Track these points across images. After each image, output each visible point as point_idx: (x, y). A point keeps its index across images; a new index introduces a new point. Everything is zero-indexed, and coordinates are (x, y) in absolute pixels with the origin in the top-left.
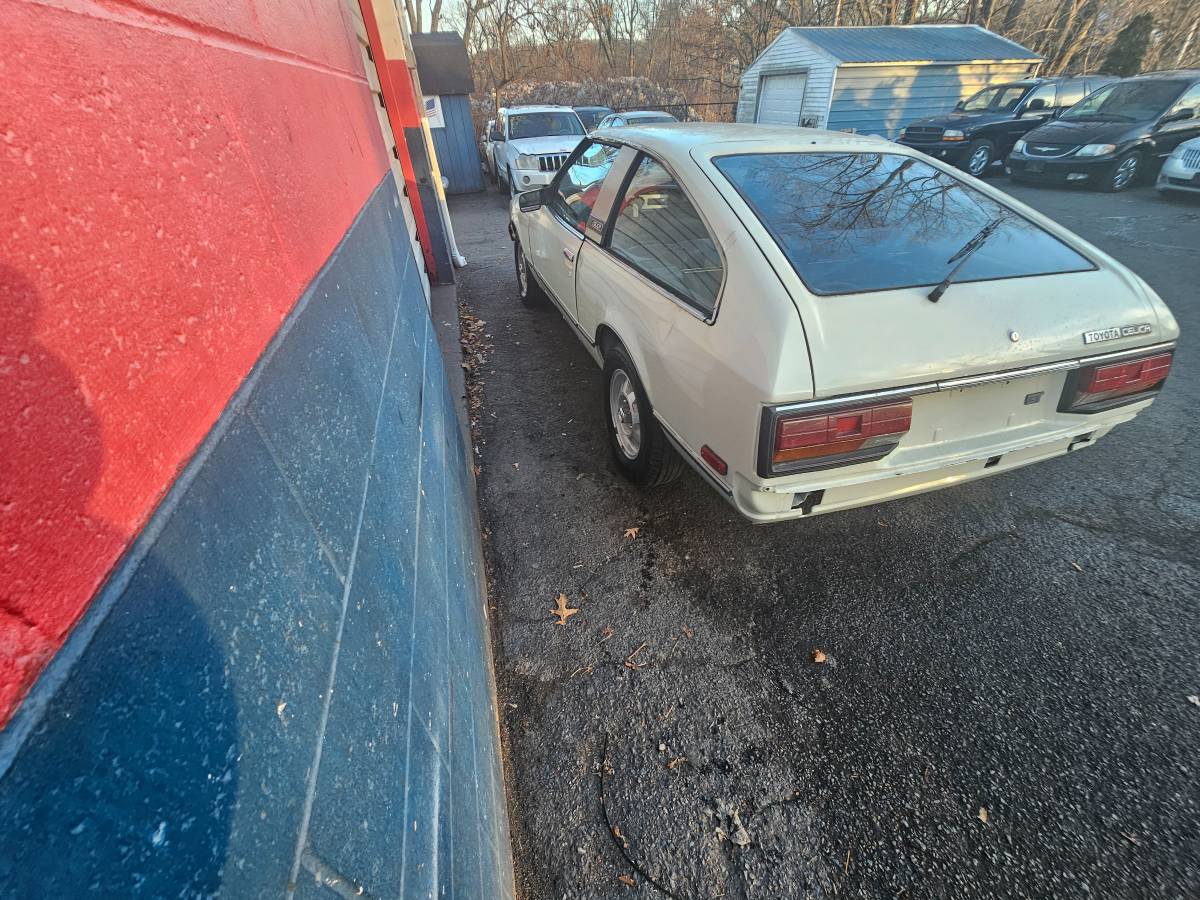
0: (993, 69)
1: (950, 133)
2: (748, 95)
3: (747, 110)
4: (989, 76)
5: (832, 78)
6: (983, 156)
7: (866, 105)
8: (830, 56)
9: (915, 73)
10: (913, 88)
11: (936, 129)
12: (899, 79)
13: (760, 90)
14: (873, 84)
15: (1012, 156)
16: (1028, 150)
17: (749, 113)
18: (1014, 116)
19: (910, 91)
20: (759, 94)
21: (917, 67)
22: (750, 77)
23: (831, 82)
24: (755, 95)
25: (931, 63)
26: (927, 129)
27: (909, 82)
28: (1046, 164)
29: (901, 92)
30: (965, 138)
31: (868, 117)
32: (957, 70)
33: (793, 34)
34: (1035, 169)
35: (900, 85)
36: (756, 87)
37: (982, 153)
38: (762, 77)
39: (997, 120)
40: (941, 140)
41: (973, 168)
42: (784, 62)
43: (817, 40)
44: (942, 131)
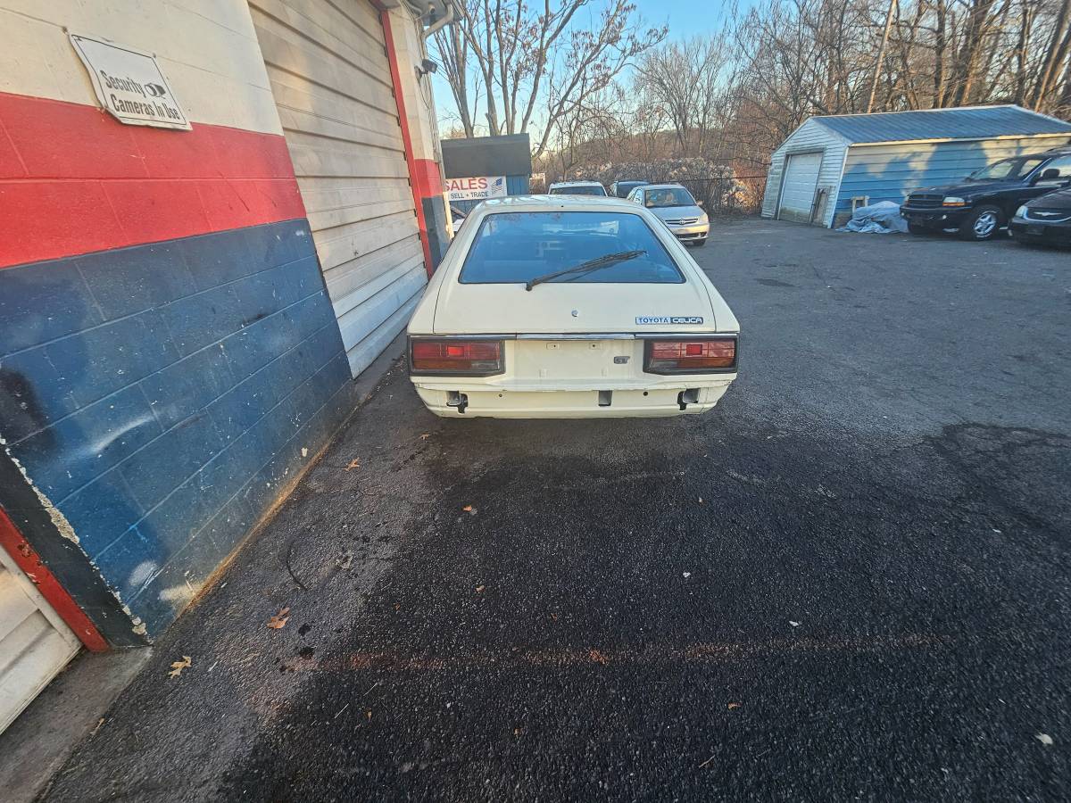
0: (1023, 143)
1: (950, 200)
2: (776, 170)
3: (775, 182)
4: (1021, 149)
5: (844, 155)
6: (990, 220)
7: (880, 176)
8: (843, 138)
9: (934, 148)
10: (930, 161)
11: (935, 196)
12: (914, 154)
13: (785, 166)
14: (888, 159)
15: (1014, 220)
16: (1028, 215)
17: (776, 185)
18: (1028, 184)
19: (927, 164)
20: (784, 169)
21: (933, 144)
22: (778, 156)
23: (843, 159)
24: (781, 170)
25: (950, 140)
26: (929, 196)
27: (927, 156)
28: (1047, 227)
29: (919, 165)
30: (967, 204)
31: (881, 186)
32: (980, 145)
33: (814, 122)
34: (1035, 232)
35: (916, 159)
36: (782, 164)
37: (988, 217)
38: (787, 156)
39: (1009, 188)
40: (941, 206)
41: (979, 230)
42: (806, 144)
43: (833, 126)
44: (942, 198)
